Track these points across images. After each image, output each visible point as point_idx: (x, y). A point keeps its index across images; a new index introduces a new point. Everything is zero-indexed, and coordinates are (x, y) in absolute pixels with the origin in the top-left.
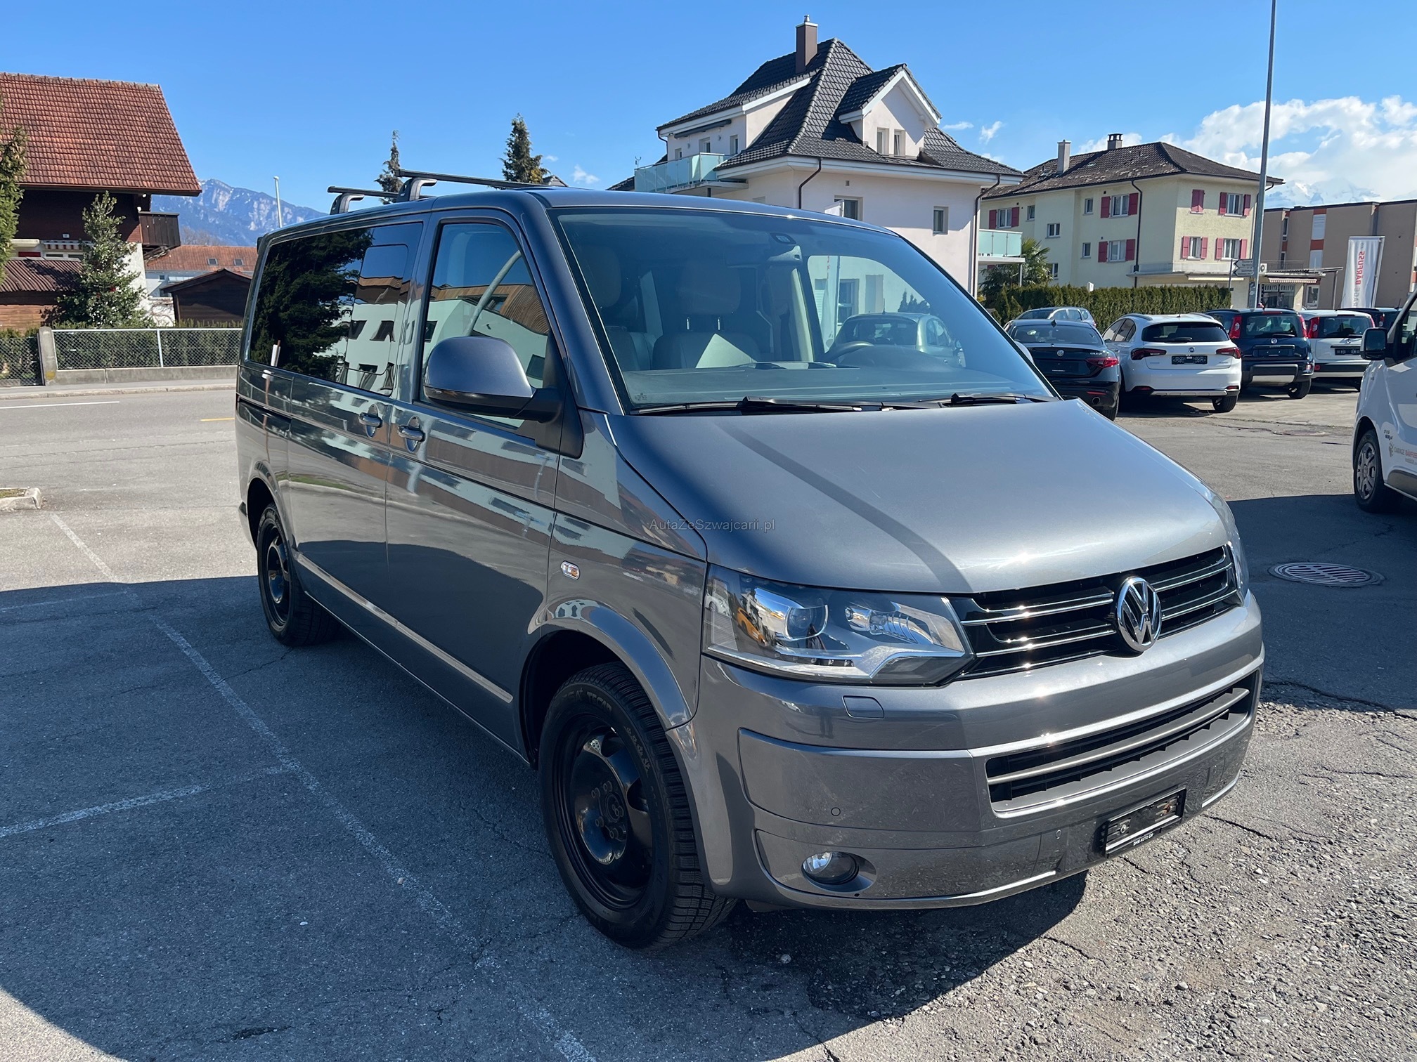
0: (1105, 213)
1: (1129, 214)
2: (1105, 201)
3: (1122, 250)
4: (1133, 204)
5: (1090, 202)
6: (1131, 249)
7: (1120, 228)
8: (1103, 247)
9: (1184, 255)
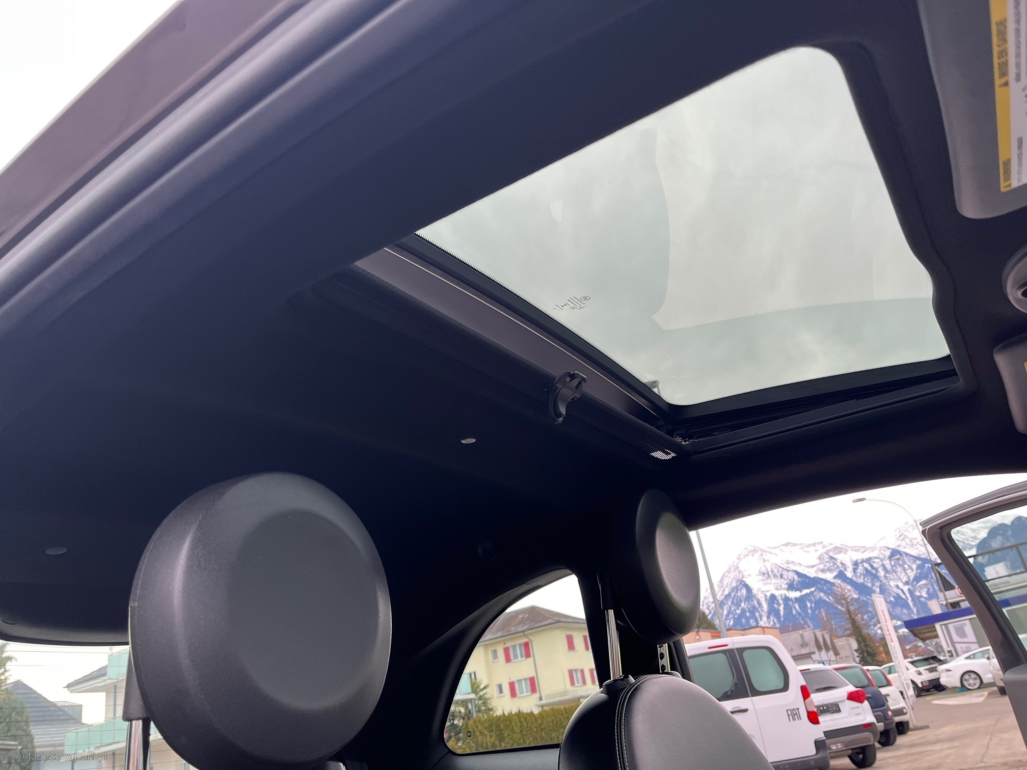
0: (508, 660)
1: (526, 658)
2: (506, 650)
3: (525, 686)
4: (527, 651)
6: (533, 684)
7: (522, 669)
8: (512, 685)
9: (573, 683)
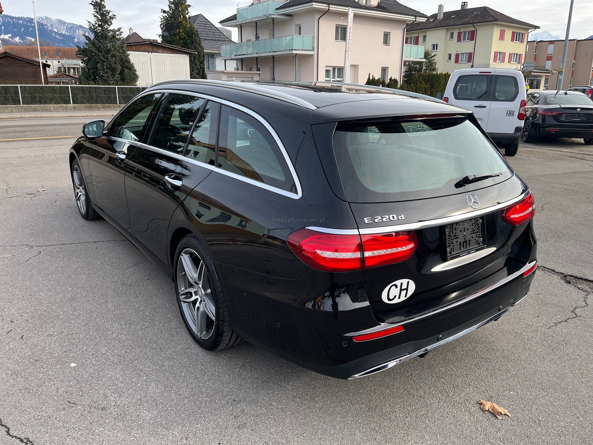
0: (459, 40)
1: (470, 40)
2: (459, 34)
4: (472, 36)
5: (452, 34)
6: (470, 57)
7: (466, 47)
8: (457, 56)
9: (495, 60)
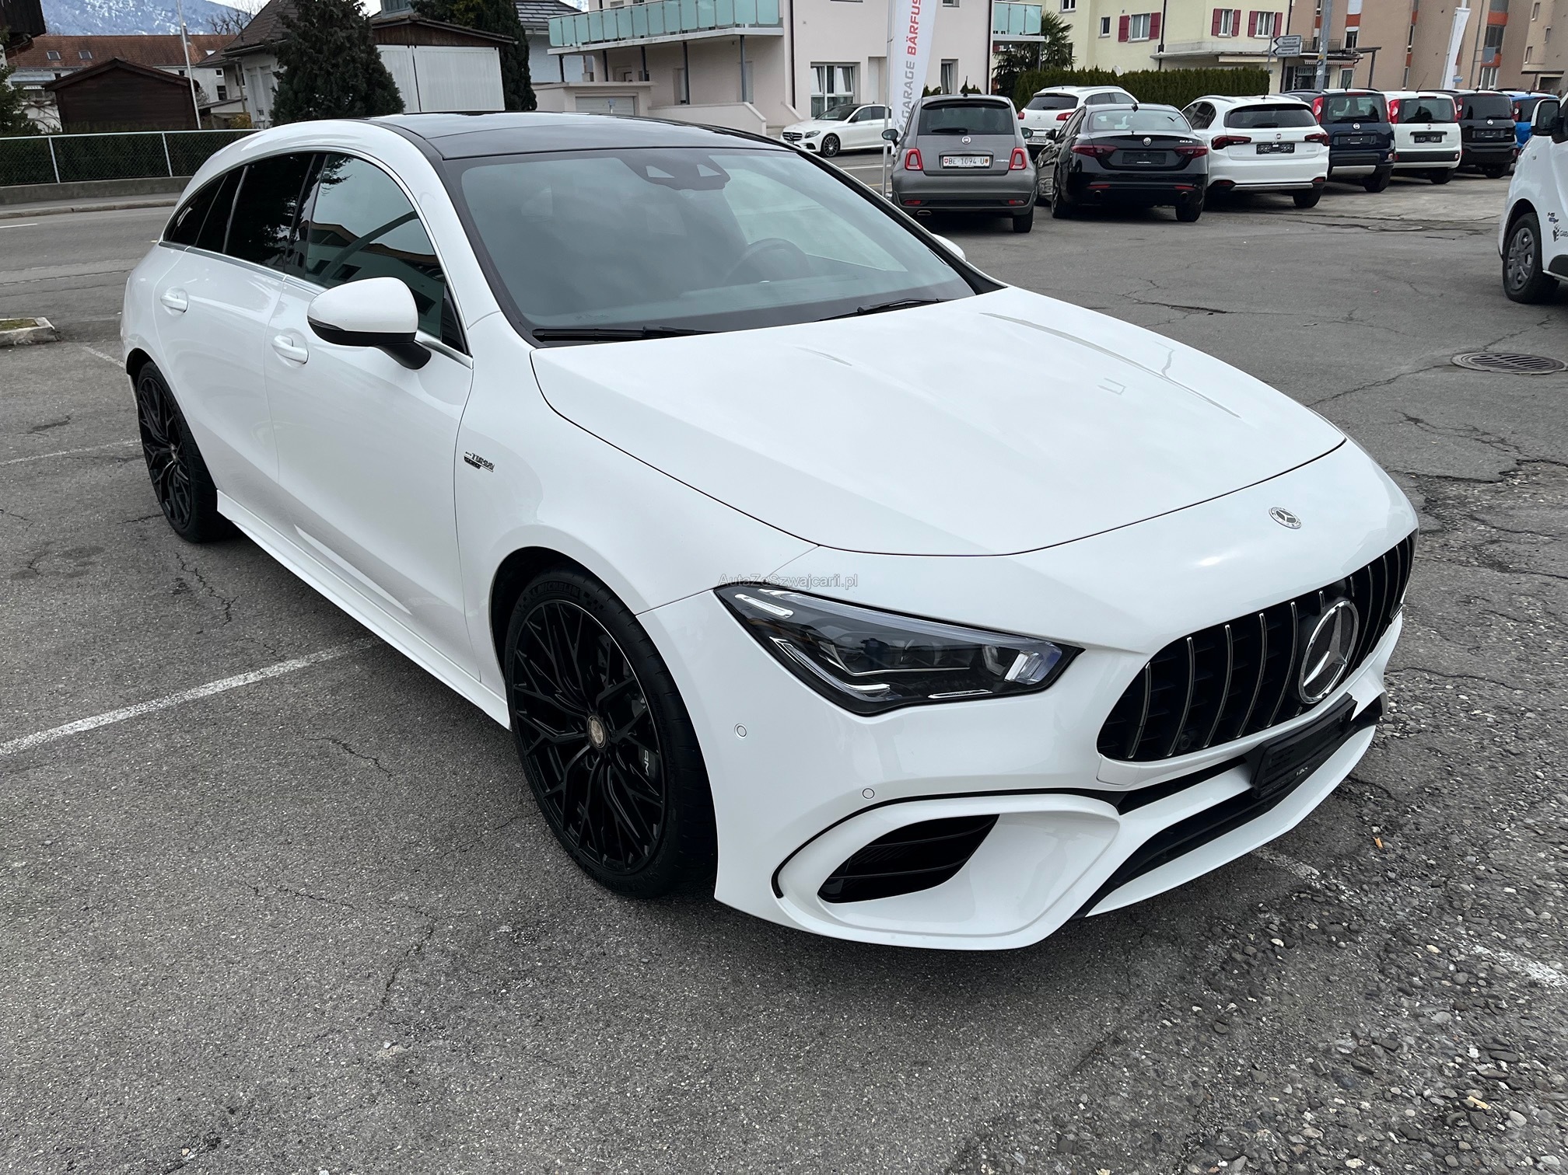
3: (1144, 26)
6: (1155, 25)
8: (1124, 21)
9: (1215, 31)
